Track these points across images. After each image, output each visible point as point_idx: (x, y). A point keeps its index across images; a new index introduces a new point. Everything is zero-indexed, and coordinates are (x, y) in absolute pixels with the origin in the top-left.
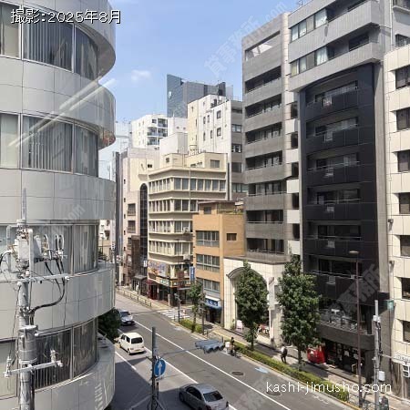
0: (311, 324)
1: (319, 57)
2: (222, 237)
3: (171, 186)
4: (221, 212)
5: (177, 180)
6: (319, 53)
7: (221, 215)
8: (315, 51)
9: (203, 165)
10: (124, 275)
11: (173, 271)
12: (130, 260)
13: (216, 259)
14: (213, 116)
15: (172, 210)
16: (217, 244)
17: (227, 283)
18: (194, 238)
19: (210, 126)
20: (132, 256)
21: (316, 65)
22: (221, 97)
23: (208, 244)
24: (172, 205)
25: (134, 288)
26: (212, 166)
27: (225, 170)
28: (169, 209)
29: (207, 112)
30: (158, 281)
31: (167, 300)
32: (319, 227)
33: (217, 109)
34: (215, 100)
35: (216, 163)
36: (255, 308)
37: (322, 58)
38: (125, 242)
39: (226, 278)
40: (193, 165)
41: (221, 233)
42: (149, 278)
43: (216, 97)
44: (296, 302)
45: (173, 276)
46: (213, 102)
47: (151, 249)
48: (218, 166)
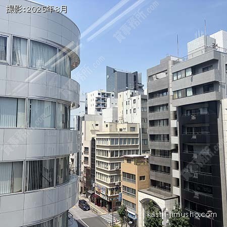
1: (188, 92)
2: (137, 178)
3: (109, 143)
5: (112, 140)
7: (137, 166)
8: (186, 89)
9: (126, 130)
10: (82, 188)
11: (109, 192)
12: (85, 179)
13: (134, 191)
14: (131, 102)
15: (109, 157)
16: (134, 182)
17: (140, 206)
18: (122, 176)
19: (130, 107)
20: (86, 177)
21: (186, 96)
22: (135, 91)
23: (129, 181)
24: (109, 154)
25: (87, 197)
26: (131, 131)
27: (138, 133)
28: (107, 156)
29: (128, 99)
30: (101, 196)
31: (106, 207)
33: (133, 98)
34: (133, 93)
37: (190, 93)
38: (82, 169)
39: (139, 202)
40: (121, 130)
41: (136, 176)
42: (96, 193)
43: (133, 91)
45: (109, 195)
46: (131, 94)
47: (97, 177)
48: (134, 130)
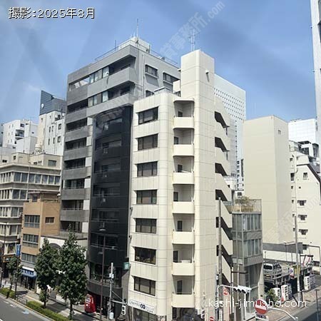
0: (77, 283)
1: (104, 97)
2: (42, 220)
3: (12, 179)
4: (43, 201)
5: (18, 174)
6: (104, 94)
7: (42, 203)
8: (102, 93)
9: (42, 164)
11: (6, 248)
13: (36, 238)
14: (56, 127)
15: (11, 198)
16: (37, 226)
18: (23, 222)
19: (53, 135)
21: (102, 102)
22: (64, 114)
23: (32, 226)
24: (11, 194)
26: (49, 165)
27: (61, 168)
28: (8, 197)
29: (52, 123)
32: (101, 212)
33: (59, 122)
34: (59, 116)
35: (54, 162)
36: (47, 274)
37: (105, 98)
40: (35, 163)
41: (41, 217)
43: (60, 113)
44: (69, 268)
46: (57, 117)
48: (55, 165)
